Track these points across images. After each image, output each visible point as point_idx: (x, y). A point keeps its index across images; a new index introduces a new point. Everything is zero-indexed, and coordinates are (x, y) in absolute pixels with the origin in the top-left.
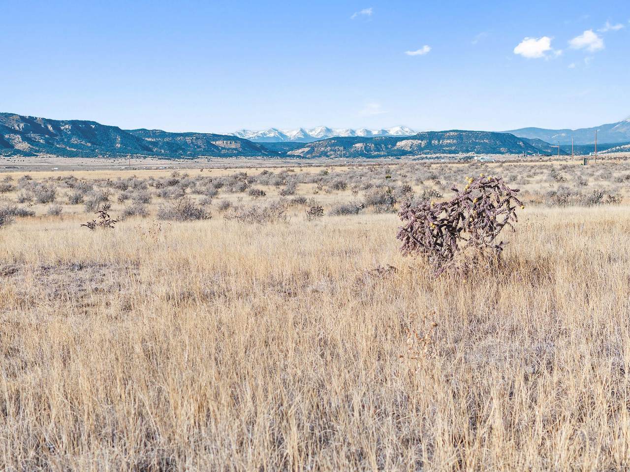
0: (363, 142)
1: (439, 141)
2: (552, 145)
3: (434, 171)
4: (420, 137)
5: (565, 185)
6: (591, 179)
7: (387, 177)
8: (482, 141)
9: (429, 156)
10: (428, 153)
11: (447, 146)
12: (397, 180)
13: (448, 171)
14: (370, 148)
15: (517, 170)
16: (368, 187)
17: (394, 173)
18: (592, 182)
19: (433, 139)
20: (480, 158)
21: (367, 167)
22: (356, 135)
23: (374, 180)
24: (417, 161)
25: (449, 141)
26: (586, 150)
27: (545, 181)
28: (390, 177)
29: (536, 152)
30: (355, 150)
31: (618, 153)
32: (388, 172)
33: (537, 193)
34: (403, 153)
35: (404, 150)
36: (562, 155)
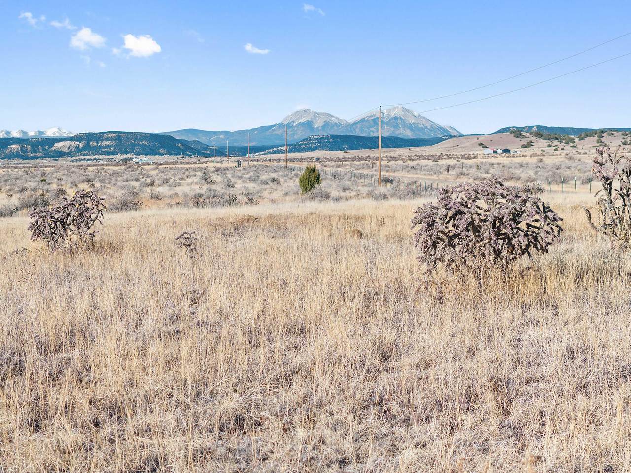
0: (19, 143)
1: (97, 143)
2: (211, 147)
3: (90, 173)
4: (78, 138)
5: (214, 187)
6: (239, 181)
7: (42, 180)
8: (141, 143)
9: (87, 157)
10: (86, 155)
11: (105, 147)
12: (52, 183)
13: (104, 174)
14: (26, 150)
15: (172, 172)
16: (23, 190)
17: (49, 176)
18: (240, 184)
19: (91, 140)
20: (139, 159)
21: (23, 170)
22: (12, 136)
23: (29, 183)
24: (75, 163)
25: (107, 143)
26: (243, 151)
27: (196, 183)
28: (45, 181)
29: (194, 154)
30: (11, 152)
31: (274, 155)
32: (44, 174)
33: (185, 195)
34: (60, 154)
35: (61, 152)
36: (220, 156)
